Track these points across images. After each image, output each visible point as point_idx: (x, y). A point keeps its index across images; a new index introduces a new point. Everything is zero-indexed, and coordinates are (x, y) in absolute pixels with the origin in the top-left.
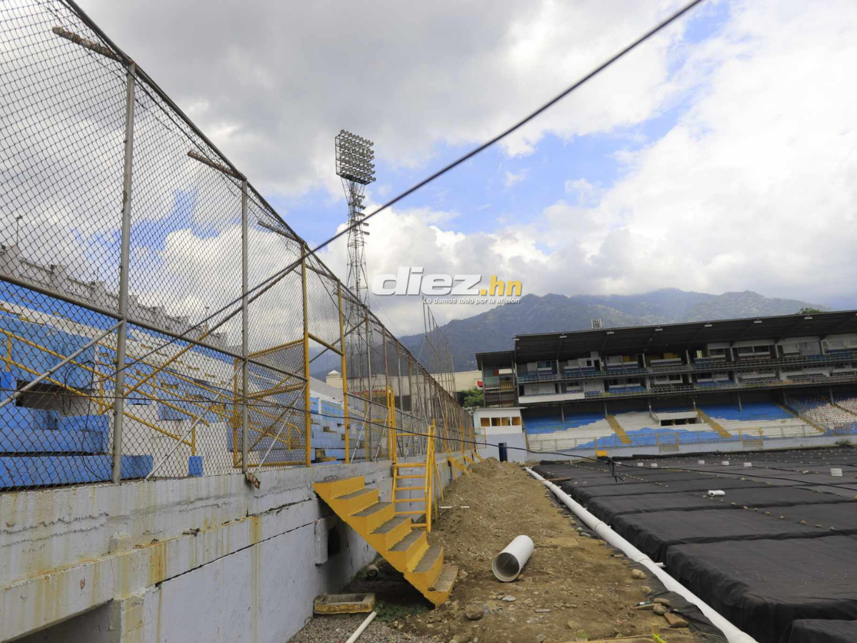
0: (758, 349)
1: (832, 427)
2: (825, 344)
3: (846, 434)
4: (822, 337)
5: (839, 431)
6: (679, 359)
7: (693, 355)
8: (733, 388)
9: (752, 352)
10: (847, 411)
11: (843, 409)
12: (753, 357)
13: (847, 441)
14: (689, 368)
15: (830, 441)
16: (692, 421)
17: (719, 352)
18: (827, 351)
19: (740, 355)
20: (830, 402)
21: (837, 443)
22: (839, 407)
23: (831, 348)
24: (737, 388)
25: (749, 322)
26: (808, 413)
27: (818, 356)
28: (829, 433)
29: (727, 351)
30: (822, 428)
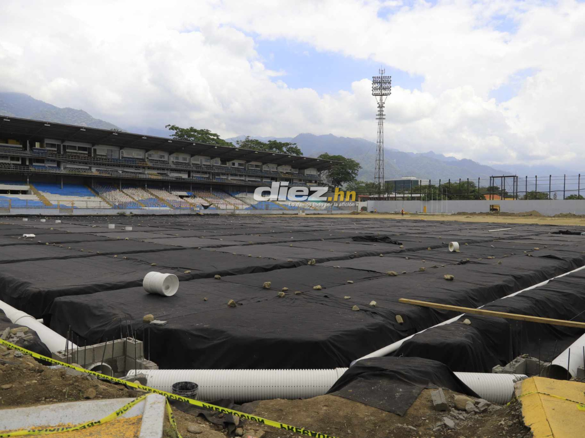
0: (80, 149)
1: (117, 204)
2: (122, 153)
3: (125, 209)
4: (121, 148)
5: (121, 206)
6: (21, 146)
7: (32, 145)
8: (59, 172)
9: (76, 150)
10: (127, 195)
11: (125, 194)
12: (76, 153)
13: (124, 213)
14: (28, 153)
15: (115, 212)
16: (24, 192)
17: (53, 145)
18: (123, 157)
19: (67, 150)
20: (119, 189)
21: (118, 213)
22: (123, 192)
23: (125, 155)
24: (61, 172)
25: (77, 129)
26: (105, 194)
27: (117, 160)
28: (115, 207)
29: (59, 146)
30: (111, 203)
